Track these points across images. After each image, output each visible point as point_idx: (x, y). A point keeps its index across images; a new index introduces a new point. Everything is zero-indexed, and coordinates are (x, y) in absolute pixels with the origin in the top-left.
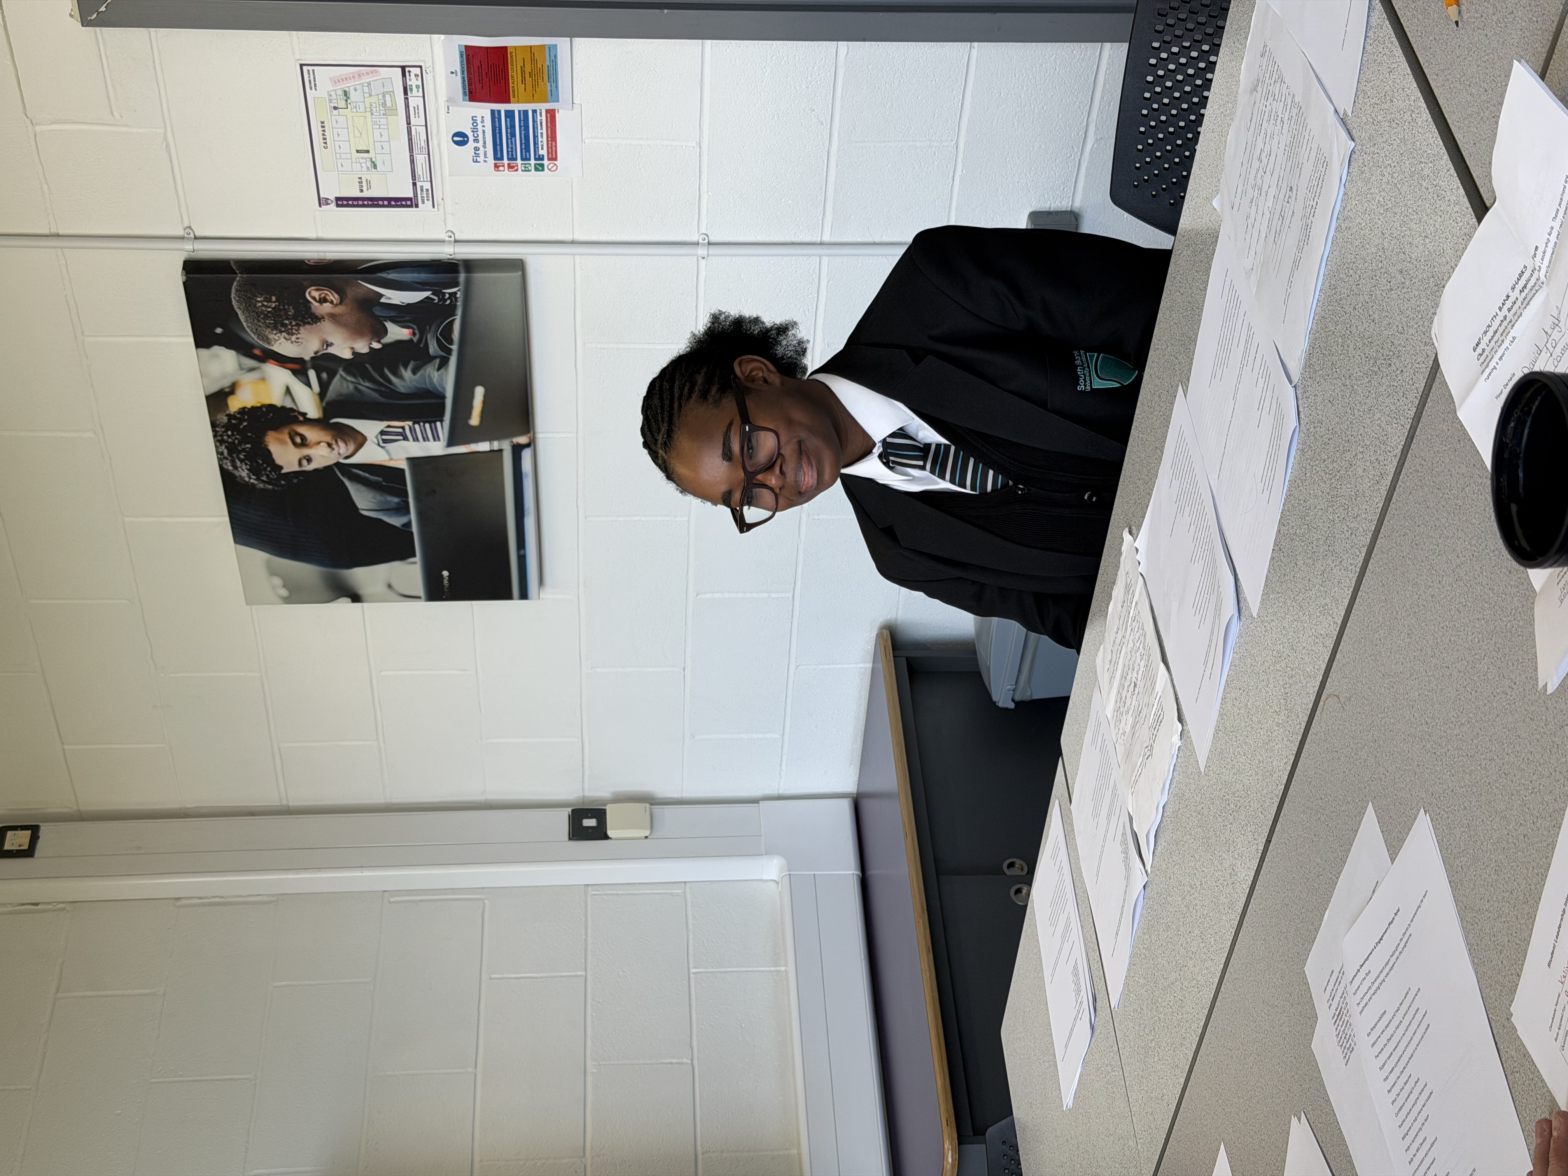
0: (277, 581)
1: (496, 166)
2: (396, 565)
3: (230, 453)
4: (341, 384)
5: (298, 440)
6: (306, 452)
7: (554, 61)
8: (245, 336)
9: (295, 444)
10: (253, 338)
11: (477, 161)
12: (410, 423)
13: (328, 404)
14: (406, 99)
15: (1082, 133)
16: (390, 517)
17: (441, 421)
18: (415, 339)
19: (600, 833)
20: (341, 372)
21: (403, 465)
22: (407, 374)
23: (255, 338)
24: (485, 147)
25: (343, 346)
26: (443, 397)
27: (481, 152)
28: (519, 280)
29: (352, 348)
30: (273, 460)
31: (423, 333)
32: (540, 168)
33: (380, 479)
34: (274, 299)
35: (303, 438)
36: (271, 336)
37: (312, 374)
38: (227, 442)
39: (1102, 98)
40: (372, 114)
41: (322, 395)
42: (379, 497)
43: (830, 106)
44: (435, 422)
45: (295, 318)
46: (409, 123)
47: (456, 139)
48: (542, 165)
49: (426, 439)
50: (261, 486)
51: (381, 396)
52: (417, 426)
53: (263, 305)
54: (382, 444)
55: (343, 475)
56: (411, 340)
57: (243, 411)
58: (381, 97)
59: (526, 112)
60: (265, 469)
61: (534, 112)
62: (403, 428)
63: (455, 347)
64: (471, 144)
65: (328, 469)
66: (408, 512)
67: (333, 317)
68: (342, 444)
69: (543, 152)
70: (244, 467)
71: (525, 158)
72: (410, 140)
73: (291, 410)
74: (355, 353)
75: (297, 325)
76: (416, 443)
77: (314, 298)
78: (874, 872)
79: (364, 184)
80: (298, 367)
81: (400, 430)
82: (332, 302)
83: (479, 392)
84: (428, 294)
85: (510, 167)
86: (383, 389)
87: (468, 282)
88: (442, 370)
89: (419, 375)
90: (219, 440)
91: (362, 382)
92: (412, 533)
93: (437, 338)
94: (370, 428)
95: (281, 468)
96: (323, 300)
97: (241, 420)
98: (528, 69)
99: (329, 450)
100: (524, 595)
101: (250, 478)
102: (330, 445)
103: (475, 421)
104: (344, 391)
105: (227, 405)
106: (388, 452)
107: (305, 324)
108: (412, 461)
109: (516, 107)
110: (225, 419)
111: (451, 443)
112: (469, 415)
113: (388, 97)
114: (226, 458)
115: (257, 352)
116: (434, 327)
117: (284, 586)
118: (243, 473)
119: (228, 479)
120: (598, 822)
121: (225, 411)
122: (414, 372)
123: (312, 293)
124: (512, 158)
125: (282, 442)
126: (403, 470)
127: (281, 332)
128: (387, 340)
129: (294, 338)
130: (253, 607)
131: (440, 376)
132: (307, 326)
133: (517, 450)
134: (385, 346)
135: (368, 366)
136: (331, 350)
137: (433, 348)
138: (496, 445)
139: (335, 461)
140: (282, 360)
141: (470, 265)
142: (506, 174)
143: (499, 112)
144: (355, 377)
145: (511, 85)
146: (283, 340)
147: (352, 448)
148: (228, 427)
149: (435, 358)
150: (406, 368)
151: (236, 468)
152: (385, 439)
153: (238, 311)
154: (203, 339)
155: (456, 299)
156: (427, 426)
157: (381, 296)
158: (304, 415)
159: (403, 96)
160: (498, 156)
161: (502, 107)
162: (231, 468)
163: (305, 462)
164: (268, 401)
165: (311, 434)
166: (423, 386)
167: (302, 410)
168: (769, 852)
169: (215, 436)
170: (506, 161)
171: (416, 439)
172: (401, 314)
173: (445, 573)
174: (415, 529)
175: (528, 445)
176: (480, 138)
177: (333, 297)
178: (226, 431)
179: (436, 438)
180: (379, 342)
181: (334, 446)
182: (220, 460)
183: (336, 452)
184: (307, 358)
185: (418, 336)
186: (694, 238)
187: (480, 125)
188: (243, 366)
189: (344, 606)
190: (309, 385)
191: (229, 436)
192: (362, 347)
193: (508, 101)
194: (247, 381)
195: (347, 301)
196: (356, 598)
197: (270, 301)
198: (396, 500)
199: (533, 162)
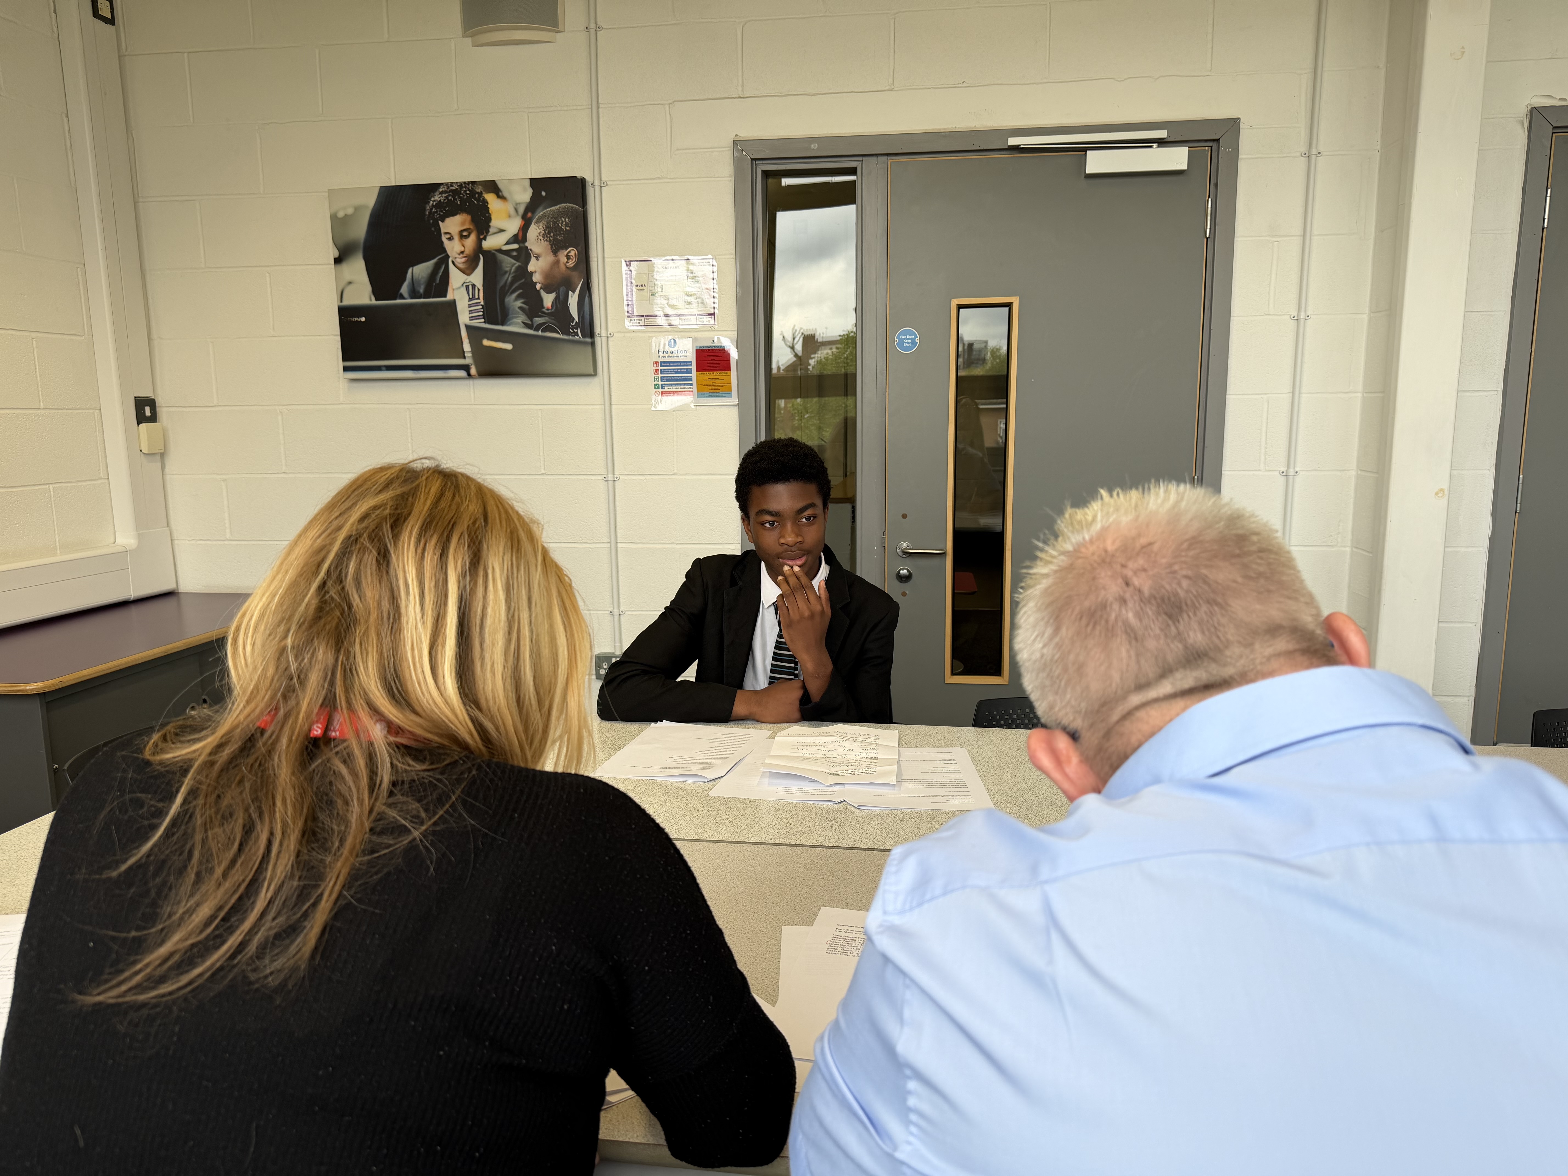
0: (350, 211)
1: (656, 363)
4: (509, 264)
5: (465, 234)
6: (456, 238)
7: (723, 396)
8: (541, 208)
9: (462, 231)
10: (540, 213)
11: (659, 352)
12: (482, 303)
13: (494, 254)
14: (695, 315)
16: (408, 286)
17: (485, 322)
18: (544, 310)
19: (141, 419)
20: (518, 264)
21: (450, 296)
23: (540, 215)
24: (668, 357)
25: (537, 267)
26: (502, 324)
27: (665, 354)
28: (589, 373)
29: (535, 272)
30: (448, 217)
31: (549, 315)
32: (656, 386)
33: (438, 282)
34: (568, 228)
35: (467, 237)
36: (541, 224)
37: (516, 246)
38: (461, 189)
40: (685, 295)
41: (500, 251)
42: (423, 281)
44: (484, 318)
45: (555, 239)
47: (672, 341)
48: (658, 388)
49: (471, 312)
50: (428, 208)
51: (502, 287)
52: (481, 307)
53: (562, 222)
54: (465, 285)
55: (439, 259)
56: (543, 307)
57: (485, 202)
59: (691, 380)
60: (442, 211)
61: (691, 385)
62: (479, 298)
63: (540, 333)
64: (669, 349)
65: (444, 250)
66: (412, 298)
67: (557, 262)
68: (463, 260)
69: (666, 389)
70: (442, 198)
71: (662, 379)
73: (488, 232)
74: (532, 273)
75: (550, 240)
76: (467, 306)
77: (569, 252)
78: (134, 609)
79: (641, 288)
81: (477, 297)
82: (567, 262)
83: (509, 346)
84: (577, 319)
85: (657, 370)
88: (523, 325)
90: (462, 185)
92: (395, 299)
93: (546, 323)
94: (477, 278)
95: (443, 221)
96: (568, 257)
97: (478, 200)
98: (717, 382)
99: (459, 252)
100: (346, 369)
101: (433, 201)
102: (462, 252)
103: (486, 342)
105: (489, 192)
106: (459, 288)
107: (551, 245)
108: (453, 304)
109: (694, 374)
110: (479, 190)
111: (468, 327)
112: (489, 339)
113: (695, 305)
114: (448, 188)
116: (554, 322)
117: (346, 215)
118: (437, 198)
119: (434, 187)
120: (148, 417)
121: (484, 191)
122: (520, 308)
123: (573, 252)
124: (662, 372)
125: (463, 224)
126: (445, 296)
127: (544, 230)
128: (543, 294)
129: (541, 237)
130: (327, 194)
131: (519, 323)
132: (550, 246)
133: (466, 368)
134: (538, 292)
135: (523, 280)
136: (533, 259)
137: (538, 320)
138: (468, 355)
139: (450, 254)
140: (525, 228)
142: (653, 368)
143: (691, 365)
144: (514, 272)
145: (707, 372)
146: (539, 231)
147: (461, 266)
148: (473, 191)
149: (532, 321)
151: (441, 193)
152: (470, 288)
153: (558, 206)
154: (536, 183)
156: (481, 313)
157: (574, 292)
158: (485, 239)
159: (697, 313)
160: (663, 364)
161: (693, 367)
163: (448, 236)
164: (493, 217)
167: (488, 238)
168: (140, 538)
169: (465, 183)
170: (660, 368)
171: (470, 306)
172: (561, 303)
173: (363, 319)
175: (469, 375)
176: (673, 354)
177: (571, 264)
178: (469, 190)
179: (472, 318)
180: (541, 288)
181: (461, 255)
182: (447, 184)
183: (457, 256)
184: (527, 244)
185: (547, 311)
186: (616, 473)
187: (681, 355)
188: (518, 206)
189: (334, 253)
190: (507, 243)
191: (465, 191)
192: (536, 278)
193: (697, 370)
194: (509, 207)
195: (569, 272)
196: (338, 261)
197: (566, 225)
198: (422, 291)
199: (660, 383)
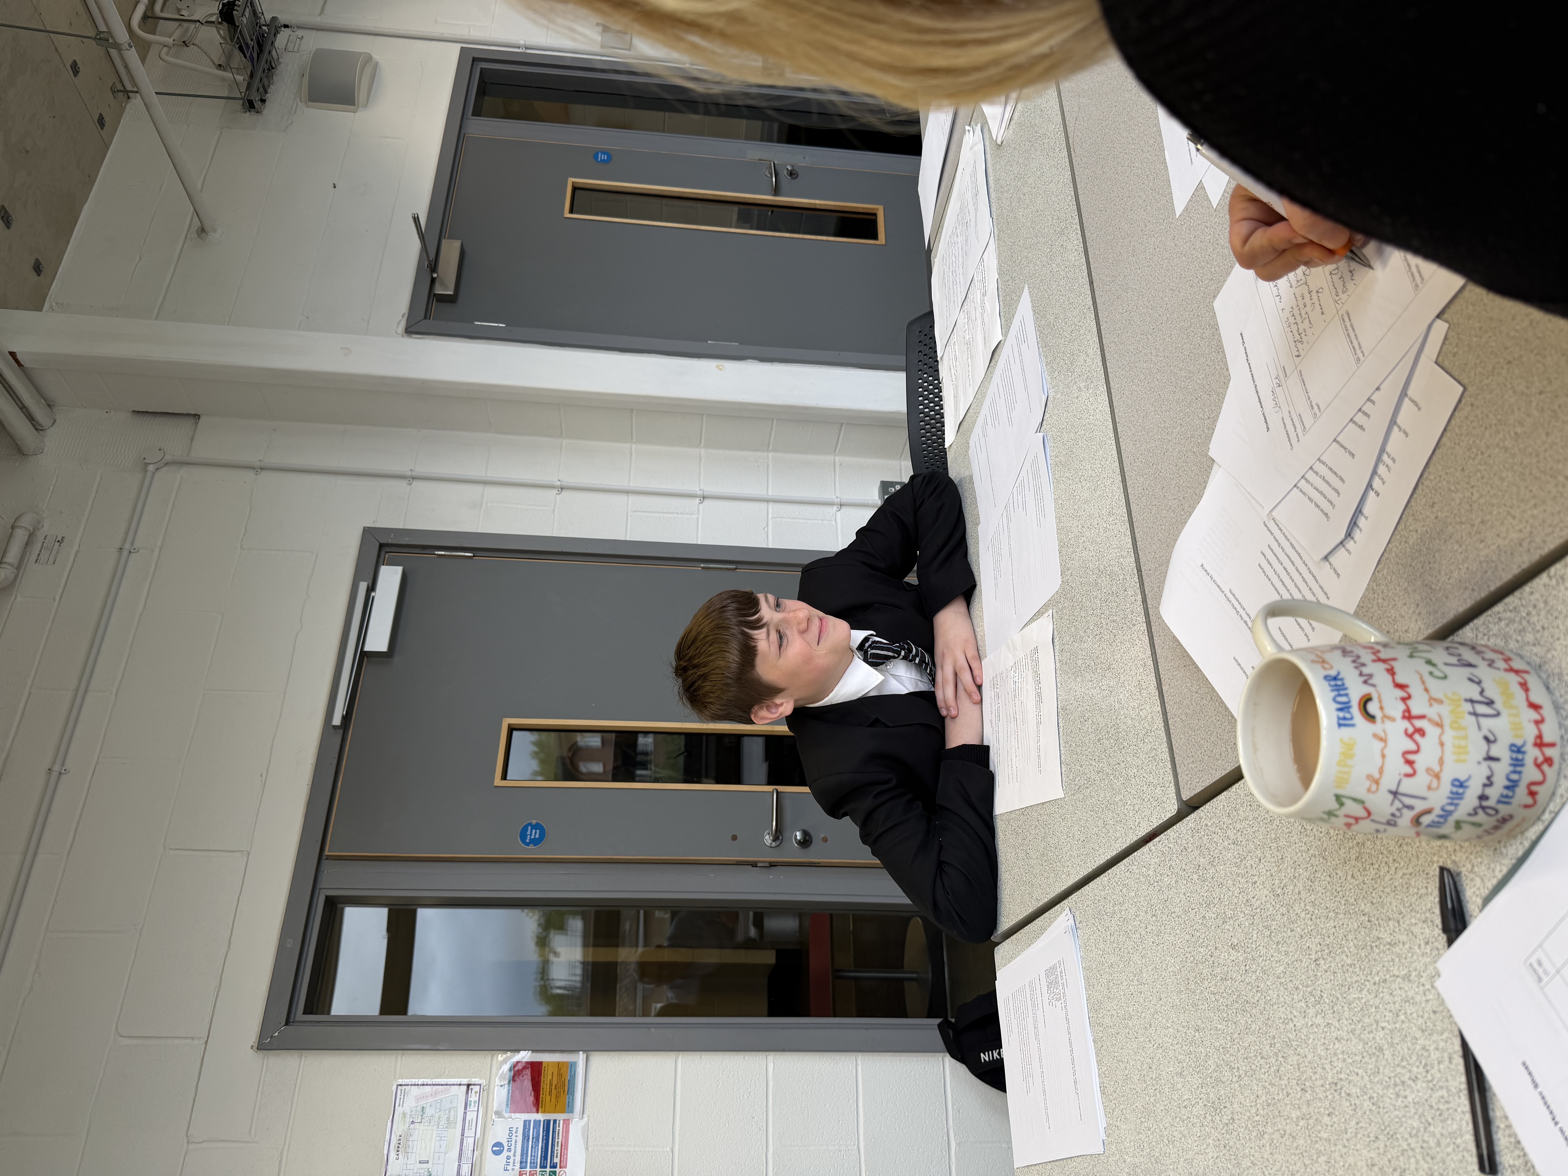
7: (573, 1077)
11: (507, 1170)
14: (465, 1113)
15: (945, 1138)
24: (514, 1156)
27: (511, 1161)
40: (438, 1127)
43: (765, 1114)
46: (463, 1135)
47: (494, 1149)
48: (555, 1173)
58: (447, 1111)
59: (549, 1121)
61: (555, 1121)
64: (505, 1153)
71: (543, 1166)
72: (461, 1150)
98: (554, 1083)
109: (542, 1117)
113: (452, 1113)
124: (533, 1166)
143: (530, 1121)
145: (541, 1096)
159: (463, 1110)
160: (523, 1164)
161: (532, 1117)
170: (528, 1169)
176: (513, 1148)
187: (514, 1135)
193: (537, 1112)
199: (548, 1169)
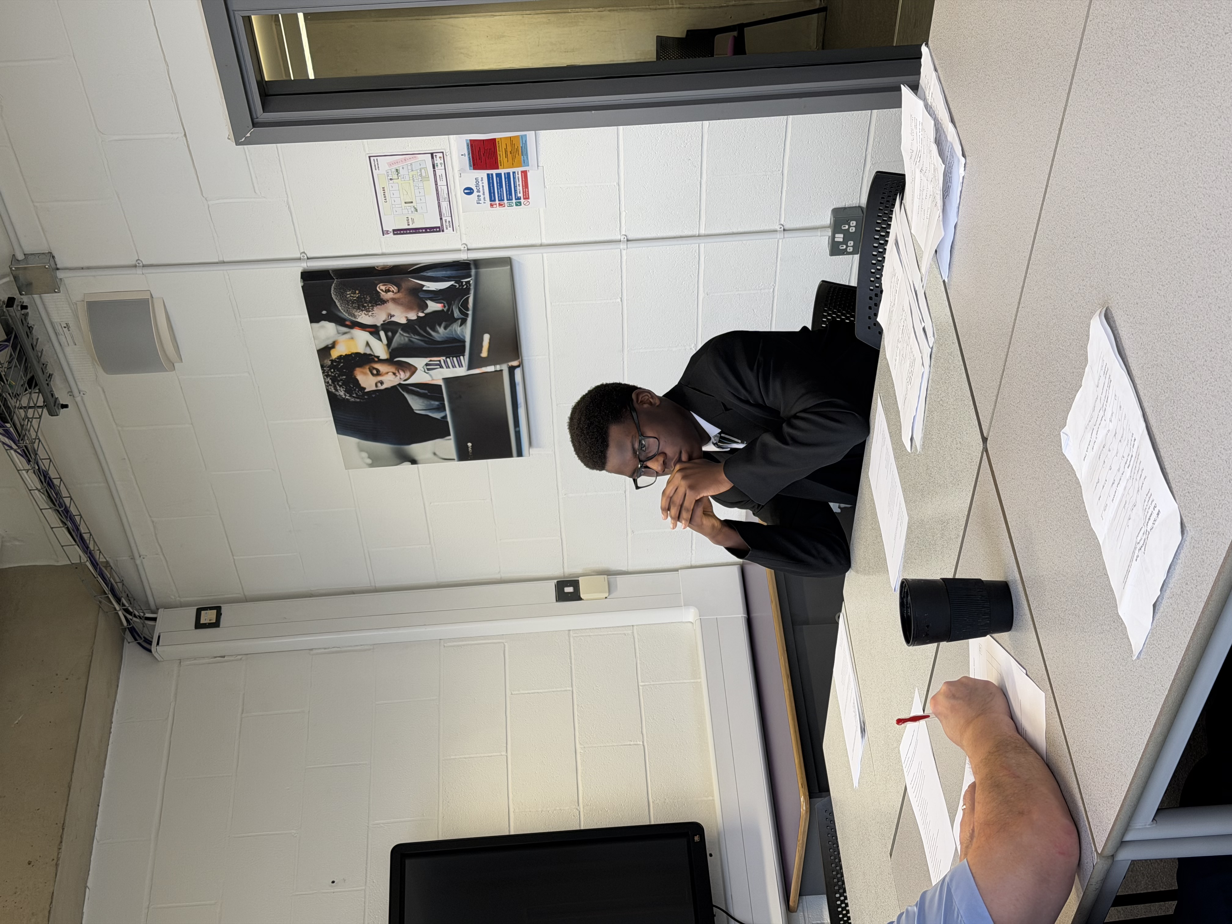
0: (365, 455)
1: (492, 205)
2: (438, 441)
3: (333, 382)
4: (400, 338)
5: (375, 372)
6: (380, 378)
7: (525, 144)
8: (340, 314)
9: (373, 374)
10: (345, 315)
11: (479, 203)
12: (444, 358)
13: (392, 350)
14: (434, 171)
15: (863, 161)
16: (433, 413)
17: (464, 356)
18: (445, 309)
19: (576, 596)
20: (400, 331)
21: (441, 383)
22: (441, 330)
23: (347, 315)
24: (484, 194)
25: (401, 316)
26: (464, 342)
27: (482, 198)
28: (509, 271)
29: (406, 317)
30: (360, 385)
31: (450, 305)
32: (519, 204)
33: (426, 392)
34: (357, 292)
35: (378, 371)
36: (356, 314)
37: (382, 334)
38: (331, 376)
39: (874, 140)
40: (414, 181)
41: (389, 345)
42: (426, 402)
43: (700, 157)
44: (459, 356)
45: (370, 302)
46: (436, 185)
47: (466, 191)
48: (520, 203)
49: (454, 366)
50: (353, 400)
51: (425, 343)
52: (448, 359)
53: (351, 296)
54: (426, 371)
55: (403, 391)
56: (443, 310)
57: (340, 357)
58: (419, 171)
59: (509, 174)
60: (355, 390)
61: (514, 173)
62: (440, 361)
63: (470, 313)
64: (475, 194)
65: (394, 387)
66: (445, 410)
67: (394, 300)
68: (402, 373)
69: (520, 195)
70: (342, 389)
71: (510, 199)
72: (438, 194)
73: (370, 355)
74: (408, 320)
75: (372, 306)
76: (448, 369)
77: (382, 290)
78: (755, 614)
79: (410, 221)
80: (374, 330)
81: (438, 362)
82: (393, 292)
83: (486, 337)
84: (452, 283)
85: (500, 205)
86: (426, 339)
87: (477, 274)
88: (463, 326)
89: (448, 330)
90: (326, 375)
91: (413, 336)
92: (447, 422)
93: (459, 308)
94: (419, 362)
95: (365, 389)
96: (387, 291)
97: (339, 363)
98: (509, 149)
99: (394, 376)
100: (520, 454)
101: (346, 395)
102: (394, 374)
103: (484, 354)
104: (402, 342)
105: (330, 355)
106: (431, 376)
107: (377, 305)
108: (447, 380)
109: (502, 171)
110: (329, 363)
111: (470, 368)
112: (481, 351)
113: (423, 170)
114: (330, 385)
115: (348, 323)
116: (456, 302)
117: (369, 457)
118: (341, 393)
119: (332, 397)
120: (574, 589)
121: (329, 358)
122: (445, 328)
123: (381, 287)
124: (501, 199)
125: (365, 374)
126: (440, 386)
127: (362, 311)
128: (428, 311)
129: (370, 314)
130: (350, 470)
131: (462, 330)
132: (378, 306)
133: (512, 370)
134: (426, 314)
135: (417, 327)
136: (393, 319)
137: (457, 314)
138: (498, 368)
139: (398, 383)
140: (363, 327)
141: (477, 263)
142: (499, 209)
143: (492, 174)
144: (409, 334)
145: (499, 159)
146: (363, 315)
147: (408, 374)
148: (331, 367)
149: (458, 319)
150: (440, 326)
151: (337, 390)
152: (429, 367)
153: (335, 300)
154: (315, 317)
155: (470, 285)
156: (455, 359)
157: (423, 286)
158: (378, 357)
159: (432, 170)
160: (492, 199)
161: (494, 172)
162: (334, 391)
163: (379, 385)
164: (355, 351)
165: (382, 368)
166: (451, 336)
167: (376, 354)
168: (687, 604)
169: (323, 373)
170: (497, 202)
171: (448, 367)
172: (436, 296)
173: (470, 444)
174: (449, 419)
175: (518, 366)
176: (481, 190)
177: (394, 288)
178: (330, 370)
179: (460, 365)
180: (423, 312)
181: (397, 374)
182: (327, 386)
183: (398, 377)
184: (379, 324)
185: (447, 307)
186: (618, 237)
187: (480, 182)
188: (340, 332)
189: (407, 466)
190: (380, 340)
191: (332, 372)
192: (413, 316)
193: (497, 168)
194: (342, 339)
195: (403, 290)
196: (414, 462)
197: (355, 293)
198: (437, 403)
199: (514, 201)
